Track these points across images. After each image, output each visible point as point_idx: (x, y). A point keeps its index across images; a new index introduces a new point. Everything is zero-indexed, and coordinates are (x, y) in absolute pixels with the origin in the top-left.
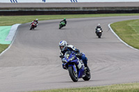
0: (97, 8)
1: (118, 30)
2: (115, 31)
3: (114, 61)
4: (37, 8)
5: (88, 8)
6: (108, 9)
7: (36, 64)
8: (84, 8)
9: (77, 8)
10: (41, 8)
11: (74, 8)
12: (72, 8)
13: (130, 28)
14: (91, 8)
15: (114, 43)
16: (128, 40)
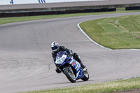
0: (66, 8)
1: (87, 30)
2: (84, 31)
4: (5, 10)
5: (56, 8)
6: (76, 9)
7: (6, 67)
8: (53, 8)
9: (45, 9)
10: (9, 10)
11: (43, 9)
12: (40, 9)
13: (100, 27)
14: (60, 8)
15: (84, 42)
16: (98, 39)
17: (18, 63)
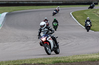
0: (62, 1)
1: (77, 17)
3: (74, 39)
4: (20, 1)
6: (70, 2)
7: (19, 41)
9: (48, 1)
13: (86, 15)
14: (58, 1)
17: (28, 38)
